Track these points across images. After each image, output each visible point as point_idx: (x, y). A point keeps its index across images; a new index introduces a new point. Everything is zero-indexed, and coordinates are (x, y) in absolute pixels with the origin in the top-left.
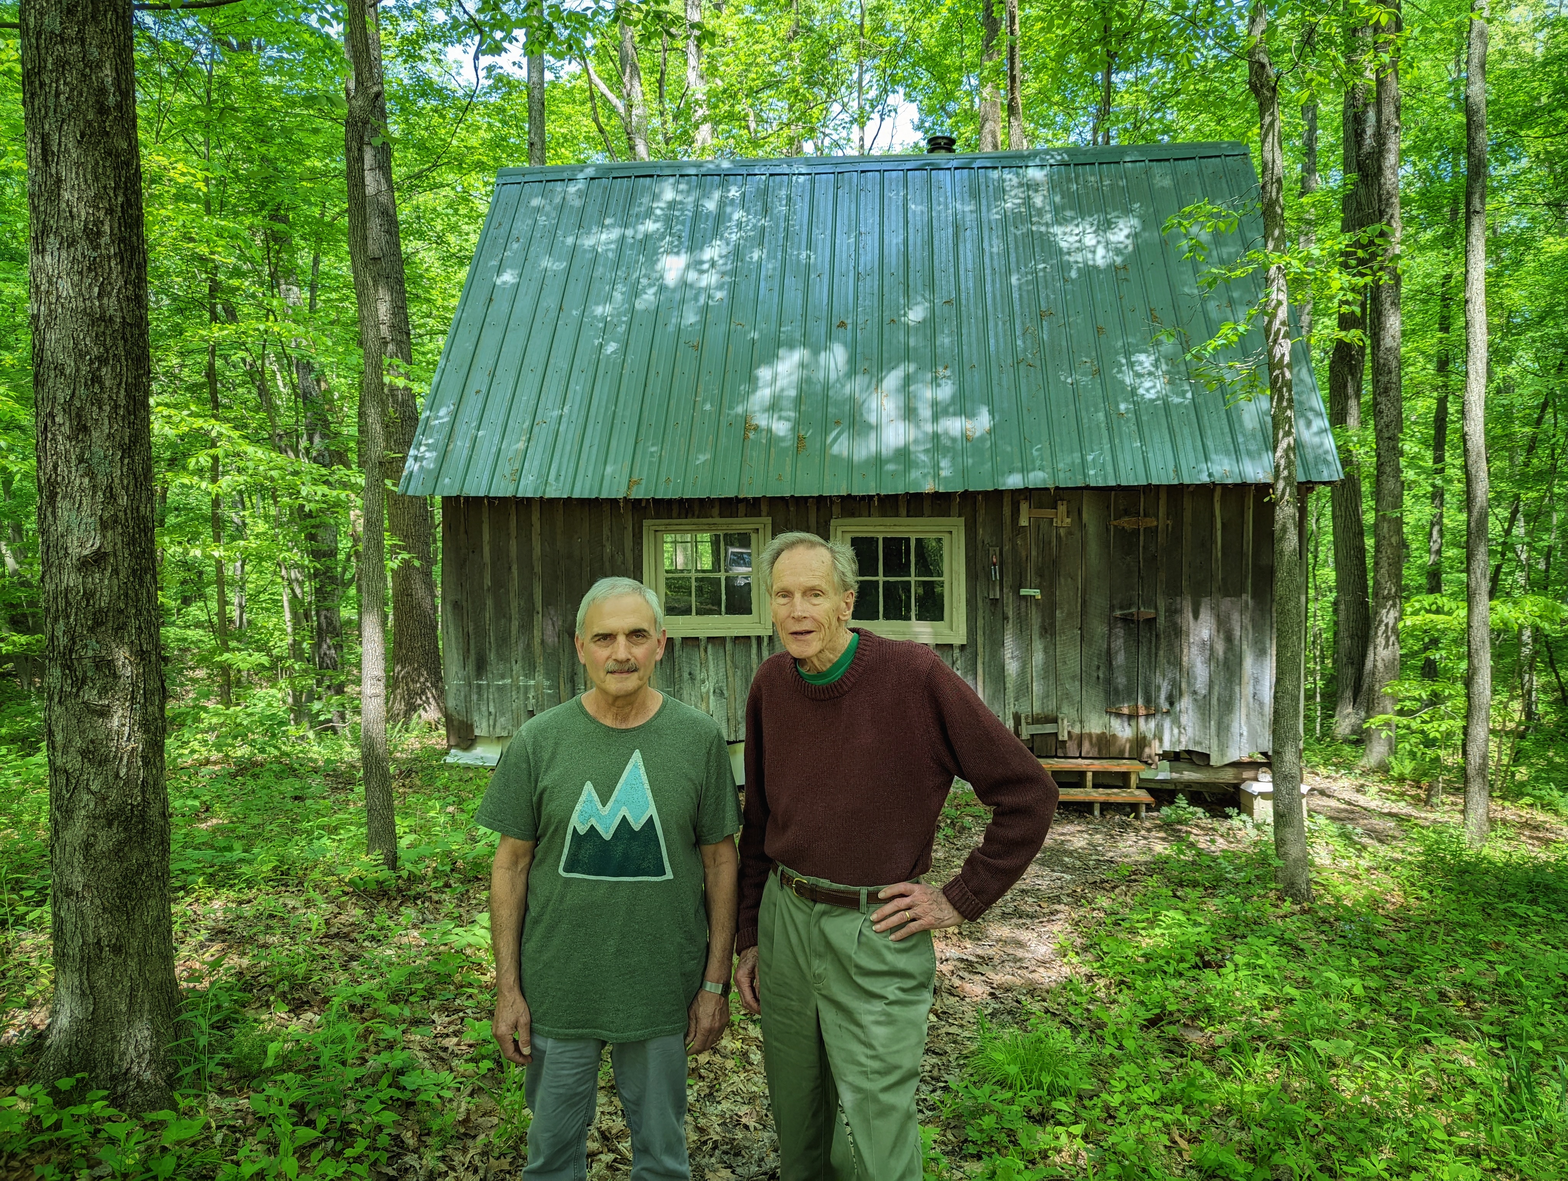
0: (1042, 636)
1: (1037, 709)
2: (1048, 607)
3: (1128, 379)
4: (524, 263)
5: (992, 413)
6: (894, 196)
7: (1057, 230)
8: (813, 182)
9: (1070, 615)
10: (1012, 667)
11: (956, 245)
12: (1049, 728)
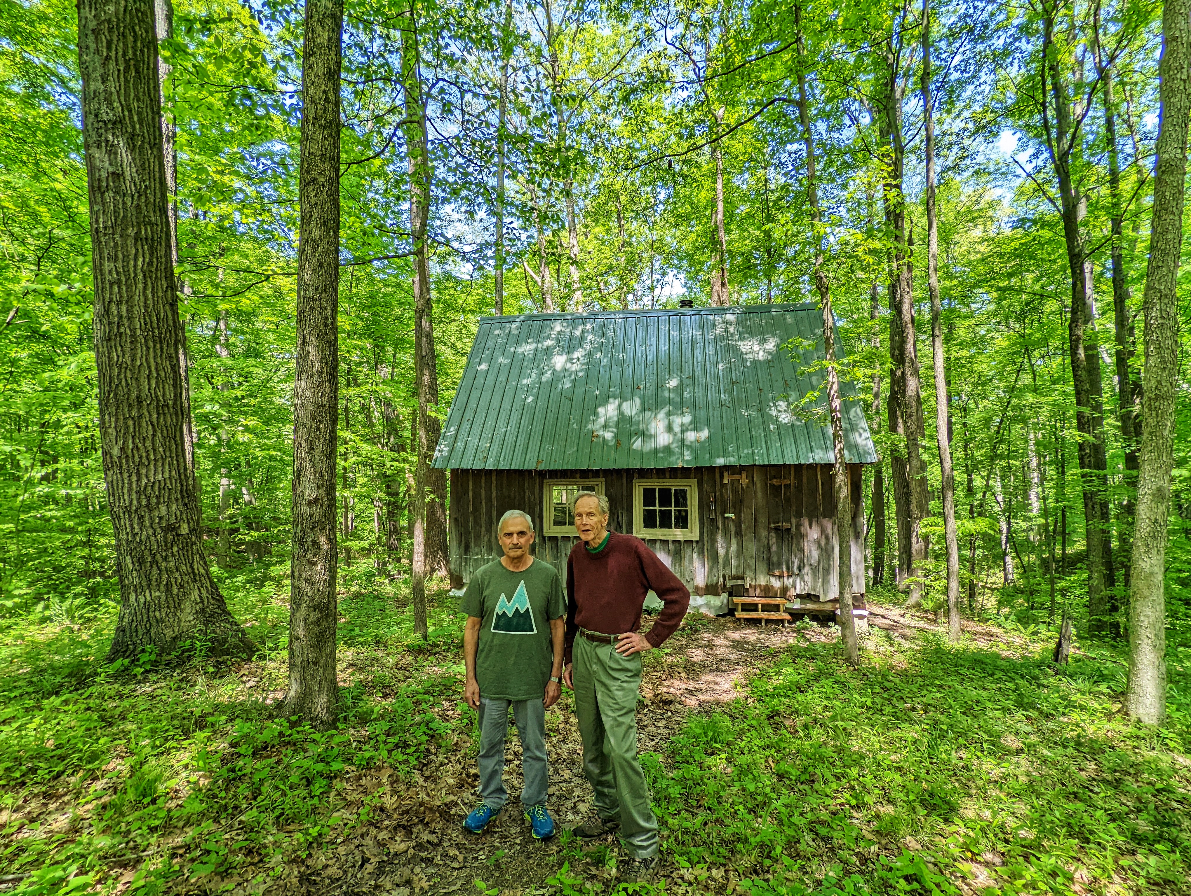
0: (736, 537)
1: (734, 572)
2: (739, 524)
3: (774, 412)
4: (491, 360)
5: (709, 429)
6: (664, 328)
7: (740, 343)
8: (626, 322)
9: (748, 527)
10: (722, 552)
11: (693, 350)
12: (740, 582)
